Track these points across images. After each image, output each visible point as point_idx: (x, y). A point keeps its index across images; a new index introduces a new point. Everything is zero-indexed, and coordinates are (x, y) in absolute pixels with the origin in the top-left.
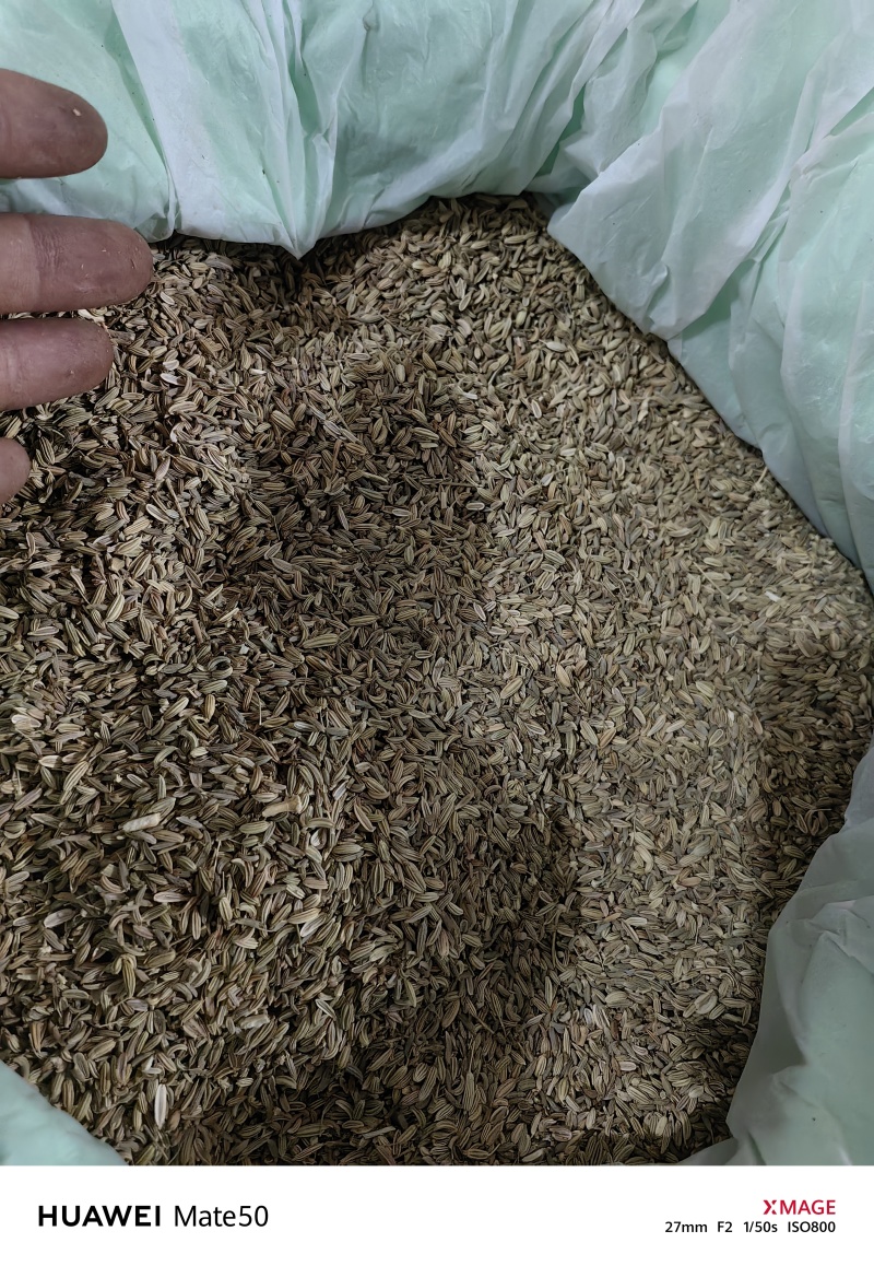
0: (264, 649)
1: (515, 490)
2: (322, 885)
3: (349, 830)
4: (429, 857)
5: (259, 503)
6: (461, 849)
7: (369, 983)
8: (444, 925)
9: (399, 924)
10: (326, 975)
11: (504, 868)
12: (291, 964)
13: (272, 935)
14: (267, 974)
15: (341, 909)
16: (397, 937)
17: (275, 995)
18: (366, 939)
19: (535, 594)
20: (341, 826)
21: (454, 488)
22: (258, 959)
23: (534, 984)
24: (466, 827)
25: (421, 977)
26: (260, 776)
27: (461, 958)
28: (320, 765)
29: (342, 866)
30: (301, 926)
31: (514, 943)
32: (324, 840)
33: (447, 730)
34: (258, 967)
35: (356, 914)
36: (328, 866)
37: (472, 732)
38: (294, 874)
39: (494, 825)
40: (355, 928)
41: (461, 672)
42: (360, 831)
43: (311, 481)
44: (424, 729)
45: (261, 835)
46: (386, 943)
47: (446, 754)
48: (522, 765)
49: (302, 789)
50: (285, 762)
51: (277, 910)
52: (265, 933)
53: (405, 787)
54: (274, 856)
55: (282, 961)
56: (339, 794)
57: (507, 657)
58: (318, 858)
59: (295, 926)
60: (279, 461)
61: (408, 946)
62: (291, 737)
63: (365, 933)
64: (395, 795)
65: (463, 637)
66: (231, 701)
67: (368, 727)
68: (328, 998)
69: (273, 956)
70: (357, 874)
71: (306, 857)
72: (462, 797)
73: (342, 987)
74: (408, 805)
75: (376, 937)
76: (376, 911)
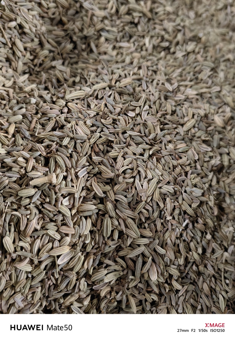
0: (45, 102)
1: (184, 34)
2: (71, 231)
3: (88, 196)
4: (141, 215)
5: (50, 40)
6: (163, 213)
7: (105, 297)
8: (153, 260)
9: (123, 258)
10: (76, 290)
11: (191, 226)
12: (54, 282)
13: (40, 262)
14: (40, 288)
15: (84, 246)
16: (122, 267)
17: (47, 301)
18: (102, 267)
19: (199, 81)
20: (84, 194)
21: (152, 37)
22: (33, 278)
23: (213, 299)
24: (165, 199)
25: (139, 293)
26: (32, 162)
27: (166, 282)
28: (69, 155)
29: (84, 219)
30: (58, 257)
31: (199, 274)
32: (72, 202)
33: (152, 145)
34: (33, 283)
35: (95, 251)
36: (76, 219)
37: (167, 147)
38: (53, 224)
39: (183, 200)
40: (94, 260)
41: (159, 115)
42: (95, 197)
43: (77, 30)
44: (137, 142)
45: (31, 197)
46: (115, 270)
47: (150, 156)
48: (199, 167)
49: (58, 171)
50: (49, 155)
51: (43, 246)
52: (36, 262)
53: (124, 172)
54: (40, 212)
55: (48, 280)
56: (82, 173)
57: (186, 109)
58: (68, 213)
59: (54, 257)
60: (61, 23)
61: (130, 273)
62: (53, 141)
63: (101, 263)
64: (118, 176)
65: (160, 98)
66: (24, 126)
67: (100, 137)
68: (80, 305)
69: (43, 276)
70: (94, 225)
71: (59, 212)
72: (161, 180)
73: (89, 299)
74: (127, 183)
75: (107, 266)
76: (107, 249)
